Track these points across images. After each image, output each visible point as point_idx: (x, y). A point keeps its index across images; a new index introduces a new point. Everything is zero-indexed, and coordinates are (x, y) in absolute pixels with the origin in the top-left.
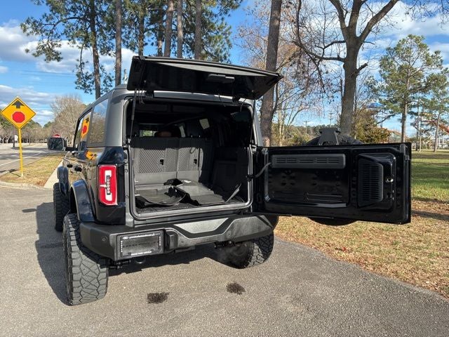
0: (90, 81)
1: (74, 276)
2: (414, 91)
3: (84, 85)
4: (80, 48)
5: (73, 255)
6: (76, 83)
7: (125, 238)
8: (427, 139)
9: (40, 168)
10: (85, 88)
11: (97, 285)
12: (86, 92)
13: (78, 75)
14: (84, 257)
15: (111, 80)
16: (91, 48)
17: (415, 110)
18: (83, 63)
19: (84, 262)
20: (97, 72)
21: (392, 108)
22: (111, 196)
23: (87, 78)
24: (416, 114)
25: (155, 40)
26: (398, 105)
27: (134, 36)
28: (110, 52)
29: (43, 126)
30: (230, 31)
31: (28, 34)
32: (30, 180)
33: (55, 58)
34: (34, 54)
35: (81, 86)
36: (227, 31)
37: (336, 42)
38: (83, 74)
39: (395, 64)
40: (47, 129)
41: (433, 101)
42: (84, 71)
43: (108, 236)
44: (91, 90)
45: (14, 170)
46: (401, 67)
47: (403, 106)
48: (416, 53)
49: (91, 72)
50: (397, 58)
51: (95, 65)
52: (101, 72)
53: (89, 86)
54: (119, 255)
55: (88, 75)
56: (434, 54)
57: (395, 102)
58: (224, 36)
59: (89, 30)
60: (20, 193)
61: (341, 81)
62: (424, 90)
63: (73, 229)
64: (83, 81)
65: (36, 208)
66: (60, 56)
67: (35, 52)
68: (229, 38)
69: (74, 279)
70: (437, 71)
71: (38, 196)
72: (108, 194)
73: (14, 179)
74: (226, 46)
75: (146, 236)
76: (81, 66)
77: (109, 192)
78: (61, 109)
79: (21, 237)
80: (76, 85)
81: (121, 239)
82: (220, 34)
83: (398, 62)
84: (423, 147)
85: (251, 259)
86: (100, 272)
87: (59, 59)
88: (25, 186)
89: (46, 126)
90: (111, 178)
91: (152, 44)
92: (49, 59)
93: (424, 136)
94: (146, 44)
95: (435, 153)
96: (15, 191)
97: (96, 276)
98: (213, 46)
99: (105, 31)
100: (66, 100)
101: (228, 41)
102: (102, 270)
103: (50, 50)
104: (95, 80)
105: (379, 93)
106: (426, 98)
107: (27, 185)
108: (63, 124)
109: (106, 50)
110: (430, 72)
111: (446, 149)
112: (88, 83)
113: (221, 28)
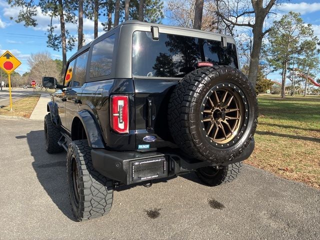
0: (58, 41)
1: (85, 197)
2: (292, 52)
3: (54, 44)
4: (51, 16)
5: (84, 178)
6: (47, 42)
7: (137, 164)
8: (298, 87)
9: (23, 104)
10: (55, 46)
11: (105, 204)
12: (54, 49)
13: (49, 37)
14: (94, 180)
15: (74, 41)
16: (59, 16)
17: (291, 67)
18: (53, 28)
19: (93, 184)
20: (63, 35)
21: (276, 65)
22: (123, 124)
23: (56, 39)
24: (292, 69)
25: (106, 12)
26: (280, 63)
27: (91, 8)
28: (72, 20)
29: (22, 75)
30: (163, 5)
31: (12, 6)
32: (18, 113)
33: (32, 24)
34: (16, 21)
35: (51, 45)
36: (160, 5)
37: (246, 13)
38: (53, 36)
39: (280, 33)
40: (25, 77)
41: (305, 60)
42: (54, 34)
43: (122, 163)
44: (58, 48)
45: (4, 106)
46: (283, 35)
47: (284, 63)
48: (295, 25)
49: (58, 35)
50: (281, 29)
51: (62, 30)
52: (66, 35)
53: (57, 45)
54: (131, 180)
55: (57, 37)
56: (307, 26)
57: (278, 60)
58: (158, 10)
59: (58, 3)
60: (12, 123)
61: (251, 42)
62: (299, 52)
63: (81, 154)
64: (53, 41)
65: (26, 135)
66: (36, 22)
67: (17, 19)
68: (162, 11)
69: (85, 200)
70: (309, 39)
71: (27, 125)
72: (120, 123)
73: (5, 113)
74: (160, 17)
75: (153, 161)
76: (51, 30)
77: (121, 121)
78: (35, 63)
79: (19, 158)
80: (47, 44)
81: (133, 165)
82: (155, 8)
83: (282, 31)
84: (296, 93)
85: (224, 179)
86: (107, 193)
87: (35, 25)
88: (15, 118)
89: (24, 75)
90: (124, 108)
91: (104, 15)
92: (27, 24)
93: (296, 85)
94: (100, 15)
95: (305, 97)
96: (8, 121)
97: (104, 197)
98: (150, 17)
99: (69, 5)
100: (39, 56)
101: (161, 13)
102: (108, 192)
103: (28, 18)
104: (62, 41)
105: (268, 53)
106: (300, 58)
107: (16, 117)
108: (37, 73)
109: (69, 19)
110: (304, 39)
111: (311, 94)
112: (56, 43)
113: (155, 3)
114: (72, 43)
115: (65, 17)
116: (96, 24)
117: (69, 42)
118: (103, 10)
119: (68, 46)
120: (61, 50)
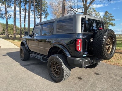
5: (64, 67)
7: (84, 61)
12: (2, 19)
16: (4, 5)
18: (1, 10)
19: (66, 69)
25: (24, 4)
36: (46, 3)
42: (2, 13)
43: (81, 61)
48: (93, 12)
49: (4, 13)
51: (5, 11)
52: (7, 13)
56: (97, 13)
63: (60, 59)
64: (1, 16)
72: (79, 48)
82: (44, 4)
90: (80, 43)
104: (5, 15)
112: (3, 16)
113: (44, 2)
114: (10, 16)
115: (7, 6)
116: (20, 9)
117: (8, 16)
118: (22, 4)
119: (8, 18)
120: (5, 19)
